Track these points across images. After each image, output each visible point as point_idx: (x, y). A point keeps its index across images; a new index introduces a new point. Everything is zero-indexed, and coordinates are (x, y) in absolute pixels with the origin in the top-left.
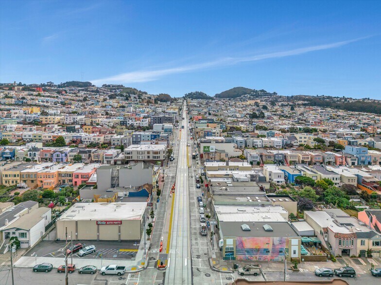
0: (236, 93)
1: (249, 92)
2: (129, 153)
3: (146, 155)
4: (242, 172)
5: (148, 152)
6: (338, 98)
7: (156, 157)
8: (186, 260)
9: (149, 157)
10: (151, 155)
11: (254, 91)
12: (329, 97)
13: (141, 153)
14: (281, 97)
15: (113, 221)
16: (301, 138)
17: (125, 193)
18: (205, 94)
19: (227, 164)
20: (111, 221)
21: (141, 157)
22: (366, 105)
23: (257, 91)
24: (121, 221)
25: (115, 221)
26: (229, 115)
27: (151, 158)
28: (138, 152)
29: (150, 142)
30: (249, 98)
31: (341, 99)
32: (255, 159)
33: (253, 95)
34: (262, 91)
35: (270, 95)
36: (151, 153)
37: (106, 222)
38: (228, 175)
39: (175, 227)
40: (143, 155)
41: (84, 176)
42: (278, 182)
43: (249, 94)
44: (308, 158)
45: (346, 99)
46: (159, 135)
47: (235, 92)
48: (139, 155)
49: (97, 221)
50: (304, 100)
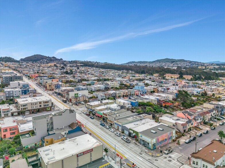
0: (37, 59)
1: (45, 58)
2: (25, 106)
3: (39, 105)
4: (112, 105)
5: (40, 103)
6: (94, 62)
7: (47, 105)
8: (138, 157)
9: (40, 106)
10: (42, 105)
11: (48, 57)
12: (90, 62)
13: (34, 104)
14: (65, 61)
15: (88, 151)
16: (111, 84)
17: (65, 132)
18: (13, 59)
19: (101, 102)
20: (87, 151)
21: (35, 107)
22: (110, 66)
23: (50, 57)
24: (92, 149)
25: (89, 151)
26: (51, 73)
27: (42, 106)
28: (32, 104)
29: (29, 96)
30: (46, 61)
31: (95, 63)
32: (103, 98)
33: (49, 60)
34: (54, 57)
35: (59, 60)
36: (42, 103)
37: (83, 152)
38: (107, 108)
39: (110, 143)
40: (36, 105)
41: (13, 129)
42: (129, 107)
43: (45, 59)
44: (125, 93)
45: (98, 63)
46: (28, 90)
47: (35, 57)
48: (33, 106)
49: (77, 155)
50: (80, 63)
